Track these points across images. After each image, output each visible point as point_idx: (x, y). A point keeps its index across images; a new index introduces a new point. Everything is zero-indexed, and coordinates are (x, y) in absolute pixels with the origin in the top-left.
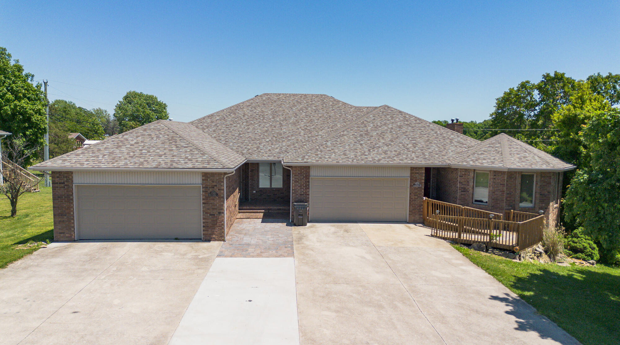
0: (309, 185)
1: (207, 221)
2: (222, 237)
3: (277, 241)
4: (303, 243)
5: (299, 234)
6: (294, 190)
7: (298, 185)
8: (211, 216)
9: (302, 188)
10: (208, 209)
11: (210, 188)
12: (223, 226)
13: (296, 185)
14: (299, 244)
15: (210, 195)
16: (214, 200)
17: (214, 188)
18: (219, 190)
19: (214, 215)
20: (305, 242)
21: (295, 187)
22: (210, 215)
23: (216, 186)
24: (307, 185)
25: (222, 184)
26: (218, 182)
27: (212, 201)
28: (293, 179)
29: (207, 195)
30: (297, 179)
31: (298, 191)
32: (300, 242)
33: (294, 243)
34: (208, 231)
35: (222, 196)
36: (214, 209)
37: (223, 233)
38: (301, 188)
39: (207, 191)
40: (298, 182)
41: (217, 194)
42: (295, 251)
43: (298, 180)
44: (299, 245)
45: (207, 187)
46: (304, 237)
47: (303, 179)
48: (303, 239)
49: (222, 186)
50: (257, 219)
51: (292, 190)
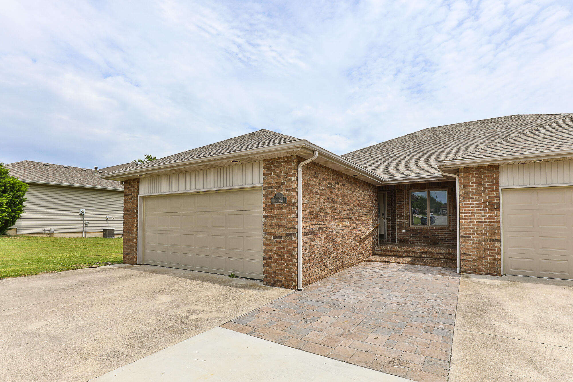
0: (498, 203)
1: (269, 248)
2: (292, 281)
3: (413, 307)
4: (487, 325)
5: (475, 296)
6: (464, 213)
7: (471, 204)
8: (275, 240)
9: (483, 210)
10: (271, 227)
11: (275, 187)
12: (294, 260)
13: (468, 204)
14: (473, 325)
15: (274, 201)
16: (279, 209)
17: (279, 187)
18: (288, 190)
19: (281, 238)
20: (497, 324)
21: (465, 207)
22: (274, 238)
23: (283, 183)
24: (494, 203)
25: (294, 178)
26: (287, 176)
27: (277, 213)
28: (462, 192)
29: (270, 201)
30: (470, 192)
31: (472, 216)
32: (480, 320)
33: (459, 319)
34: (270, 267)
35: (294, 201)
36: (279, 226)
37: (295, 273)
38: (480, 210)
39: (270, 195)
40: (472, 198)
41: (284, 199)
42: (456, 353)
43: (473, 194)
44: (475, 331)
45: (269, 188)
46: (492, 305)
47: (484, 191)
48: (488, 311)
49: (292, 182)
50: (395, 264)
51: (460, 213)
